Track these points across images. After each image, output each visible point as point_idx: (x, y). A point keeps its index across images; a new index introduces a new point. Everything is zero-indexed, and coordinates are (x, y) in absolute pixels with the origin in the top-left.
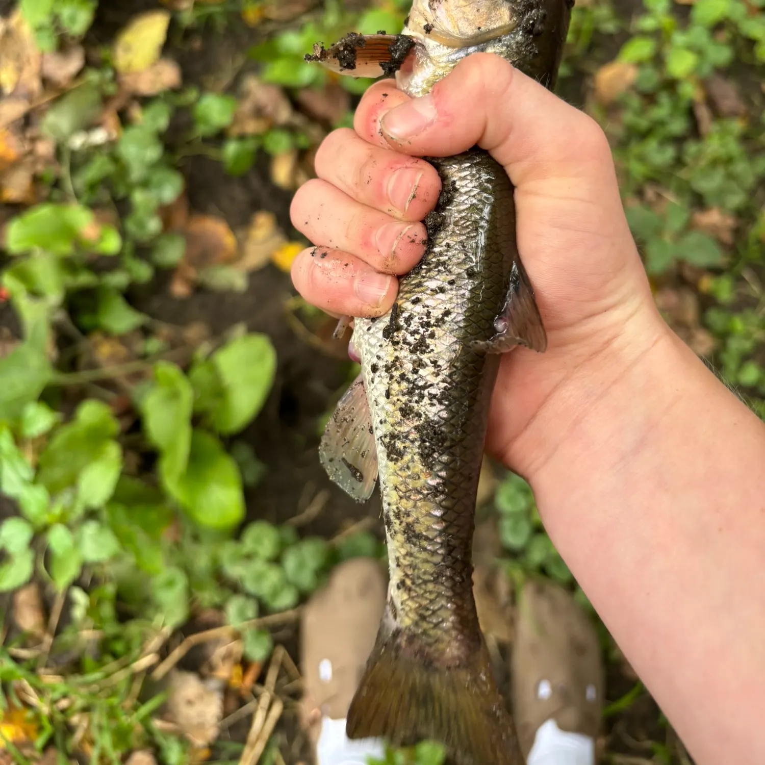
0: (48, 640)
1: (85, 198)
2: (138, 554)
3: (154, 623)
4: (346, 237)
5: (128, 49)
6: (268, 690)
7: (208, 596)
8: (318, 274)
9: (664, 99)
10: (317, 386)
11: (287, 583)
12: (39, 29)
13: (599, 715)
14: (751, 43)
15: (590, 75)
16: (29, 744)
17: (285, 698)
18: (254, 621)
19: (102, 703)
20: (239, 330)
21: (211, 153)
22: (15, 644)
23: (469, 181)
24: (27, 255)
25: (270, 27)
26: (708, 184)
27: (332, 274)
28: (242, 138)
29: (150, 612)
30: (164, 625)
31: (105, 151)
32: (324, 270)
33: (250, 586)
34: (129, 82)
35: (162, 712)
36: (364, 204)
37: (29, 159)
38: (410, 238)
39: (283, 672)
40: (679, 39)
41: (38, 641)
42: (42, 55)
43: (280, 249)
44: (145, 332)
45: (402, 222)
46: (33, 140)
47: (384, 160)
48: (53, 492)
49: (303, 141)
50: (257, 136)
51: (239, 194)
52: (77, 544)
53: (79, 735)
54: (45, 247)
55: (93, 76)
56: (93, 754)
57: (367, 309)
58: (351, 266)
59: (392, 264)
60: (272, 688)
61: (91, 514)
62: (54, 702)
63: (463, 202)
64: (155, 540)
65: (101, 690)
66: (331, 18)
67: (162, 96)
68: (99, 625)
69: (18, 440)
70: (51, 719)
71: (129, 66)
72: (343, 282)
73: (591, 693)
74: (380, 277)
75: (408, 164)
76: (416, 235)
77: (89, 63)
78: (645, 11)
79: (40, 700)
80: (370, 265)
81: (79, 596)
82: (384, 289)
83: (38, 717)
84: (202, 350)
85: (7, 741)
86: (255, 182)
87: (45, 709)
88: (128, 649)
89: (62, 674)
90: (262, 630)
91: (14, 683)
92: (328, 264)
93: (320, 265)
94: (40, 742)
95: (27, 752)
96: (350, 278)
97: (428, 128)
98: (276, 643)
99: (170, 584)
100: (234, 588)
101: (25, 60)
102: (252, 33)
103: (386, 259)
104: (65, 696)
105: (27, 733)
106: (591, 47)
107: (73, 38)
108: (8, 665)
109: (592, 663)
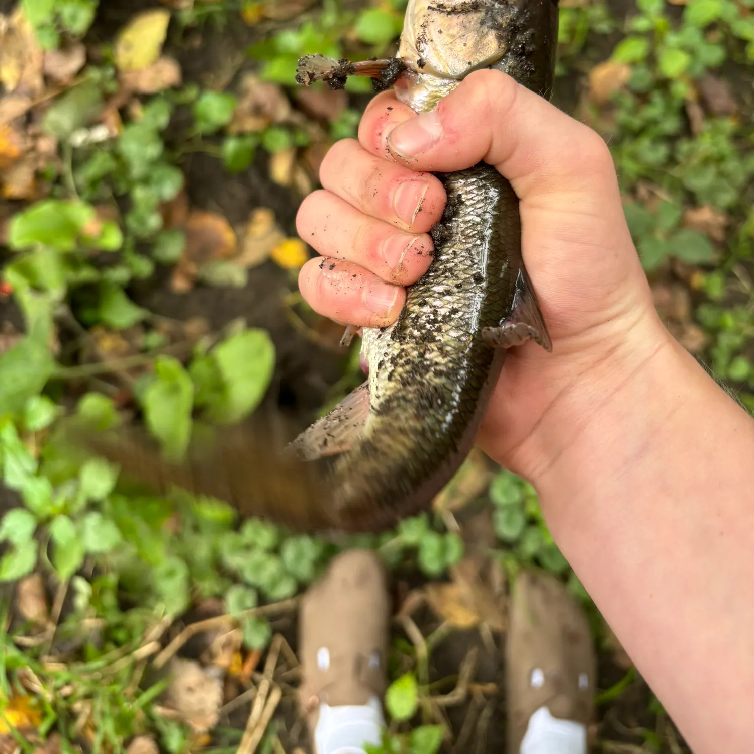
0: (51, 628)
1: (87, 194)
2: (139, 545)
3: (155, 612)
4: (352, 248)
5: (129, 47)
6: (267, 677)
7: (208, 586)
8: (327, 286)
9: (657, 98)
10: (315, 380)
11: (286, 573)
12: (41, 27)
13: (591, 702)
14: (743, 43)
15: (584, 74)
16: (33, 730)
17: (284, 685)
18: (253, 610)
19: (105, 690)
20: (239, 325)
21: (211, 149)
22: (21, 632)
23: (475, 195)
24: (29, 250)
25: (269, 26)
26: (700, 182)
27: (341, 285)
28: (241, 135)
29: (151, 601)
30: (165, 614)
31: (106, 148)
32: (332, 282)
33: (249, 576)
34: (129, 79)
35: (163, 699)
36: (369, 216)
37: (32, 155)
38: (417, 250)
39: (282, 660)
40: (672, 39)
41: (42, 630)
42: (44, 53)
43: (279, 245)
44: (146, 326)
45: (407, 233)
46: (36, 137)
47: (390, 173)
48: (56, 483)
49: (301, 139)
50: (256, 134)
51: (239, 191)
52: (80, 534)
53: (81, 721)
54: (48, 242)
55: (94, 74)
56: (96, 740)
57: (376, 319)
58: (359, 277)
59: (400, 276)
60: (271, 675)
61: (93, 506)
62: (57, 689)
63: (469, 213)
64: (156, 531)
65: (103, 678)
66: (329, 18)
67: (162, 94)
68: (101, 614)
69: (22, 432)
70: (55, 706)
71: (130, 64)
72: (352, 293)
73: (584, 681)
74: (387, 287)
75: (414, 177)
76: (423, 247)
77: (90, 61)
78: (638, 12)
79: (44, 686)
80: (377, 276)
81: (82, 585)
82: (392, 300)
83: (41, 703)
84: (202, 345)
85: (11, 727)
86: (255, 180)
87: (48, 696)
88: (130, 637)
89: (64, 661)
90: (260, 619)
91: (18, 671)
92: (336, 275)
93: (329, 276)
94: (43, 727)
95: (31, 738)
96: (358, 288)
97: (434, 146)
98: (275, 631)
99: (171, 574)
100: (233, 578)
101: (26, 57)
102: (252, 31)
103: (394, 270)
104: (68, 683)
105: (31, 719)
106: (585, 47)
107: (74, 36)
108: (13, 653)
109: (584, 651)
